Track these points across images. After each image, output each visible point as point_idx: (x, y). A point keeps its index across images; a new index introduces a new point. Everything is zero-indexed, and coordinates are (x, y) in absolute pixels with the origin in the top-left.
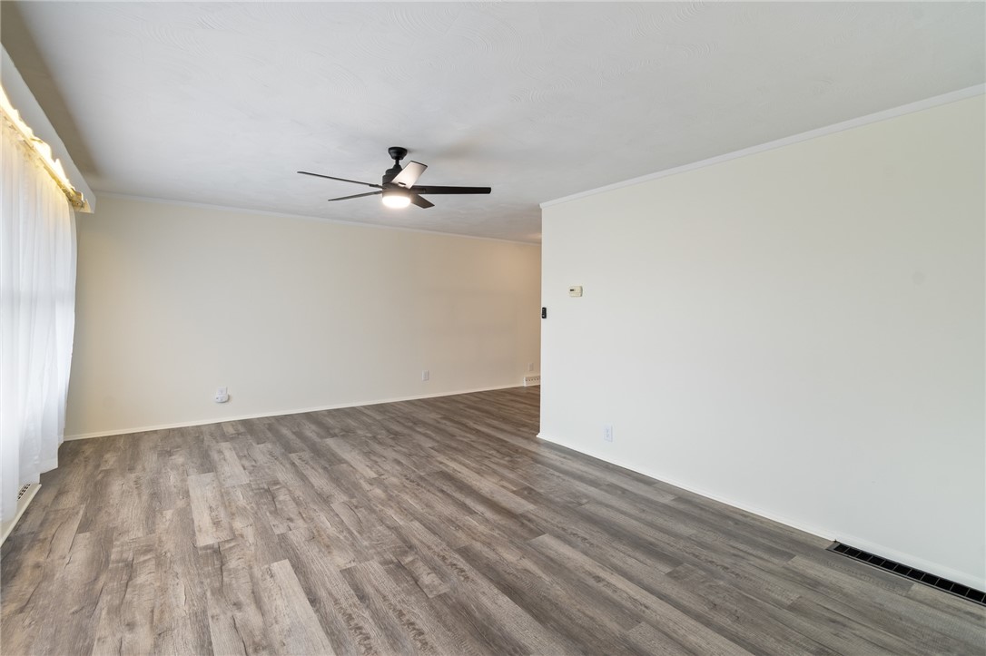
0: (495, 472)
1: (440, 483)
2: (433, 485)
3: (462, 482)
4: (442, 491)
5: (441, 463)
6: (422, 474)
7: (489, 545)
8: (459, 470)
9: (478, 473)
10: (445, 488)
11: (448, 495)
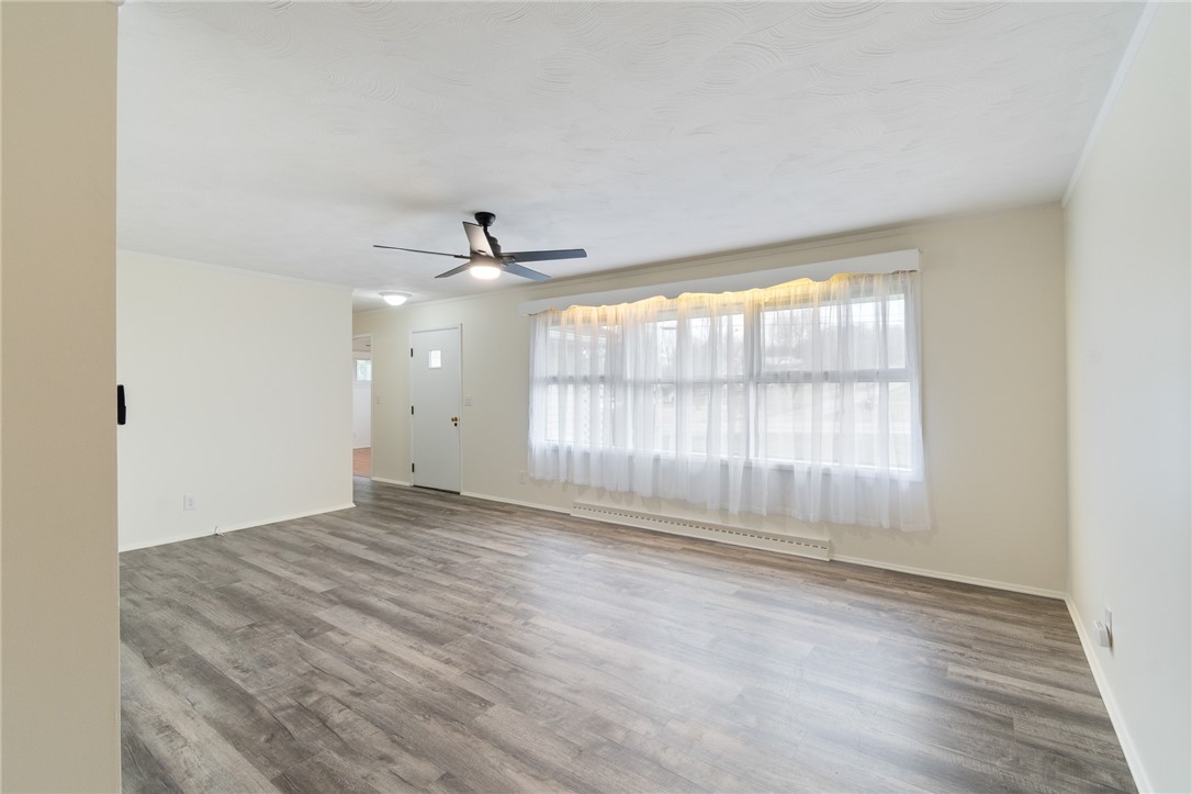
0: (350, 659)
1: (438, 625)
2: (446, 621)
3: (407, 631)
4: (430, 616)
5: (447, 662)
6: (469, 635)
7: (377, 580)
8: (414, 652)
9: (380, 651)
10: (428, 620)
11: (421, 612)
